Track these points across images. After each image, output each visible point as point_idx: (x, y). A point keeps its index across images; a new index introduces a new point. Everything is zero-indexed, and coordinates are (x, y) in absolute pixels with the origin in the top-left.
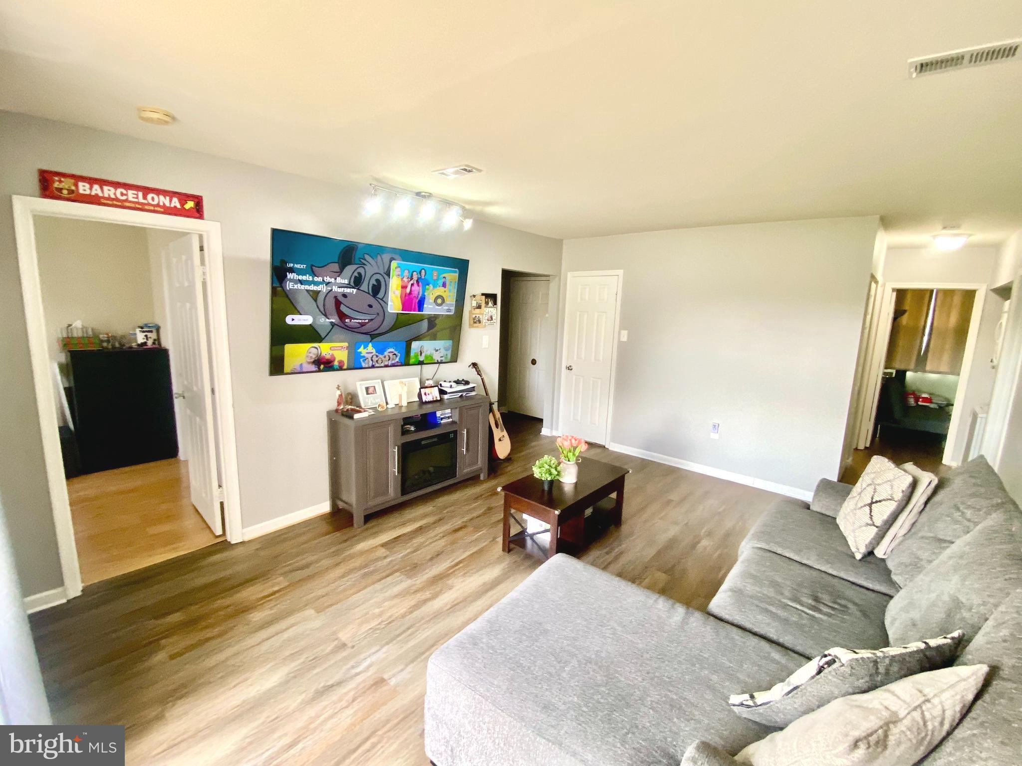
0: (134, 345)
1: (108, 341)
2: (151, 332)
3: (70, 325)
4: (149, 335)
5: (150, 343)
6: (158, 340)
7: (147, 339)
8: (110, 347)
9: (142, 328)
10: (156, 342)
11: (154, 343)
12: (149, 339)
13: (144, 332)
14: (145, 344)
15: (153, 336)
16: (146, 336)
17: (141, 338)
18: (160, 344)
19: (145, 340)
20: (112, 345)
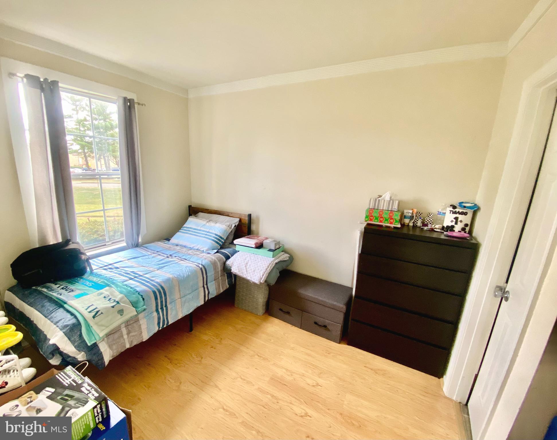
0: (437, 227)
1: (411, 218)
2: (465, 214)
3: (380, 196)
4: (461, 217)
5: (458, 228)
6: (469, 228)
7: (456, 223)
8: (411, 224)
9: (454, 207)
10: (467, 229)
11: (463, 229)
12: (459, 223)
13: (455, 213)
14: (451, 228)
15: (466, 219)
16: (456, 219)
17: (448, 220)
18: (470, 232)
19: (453, 224)
20: (414, 223)
